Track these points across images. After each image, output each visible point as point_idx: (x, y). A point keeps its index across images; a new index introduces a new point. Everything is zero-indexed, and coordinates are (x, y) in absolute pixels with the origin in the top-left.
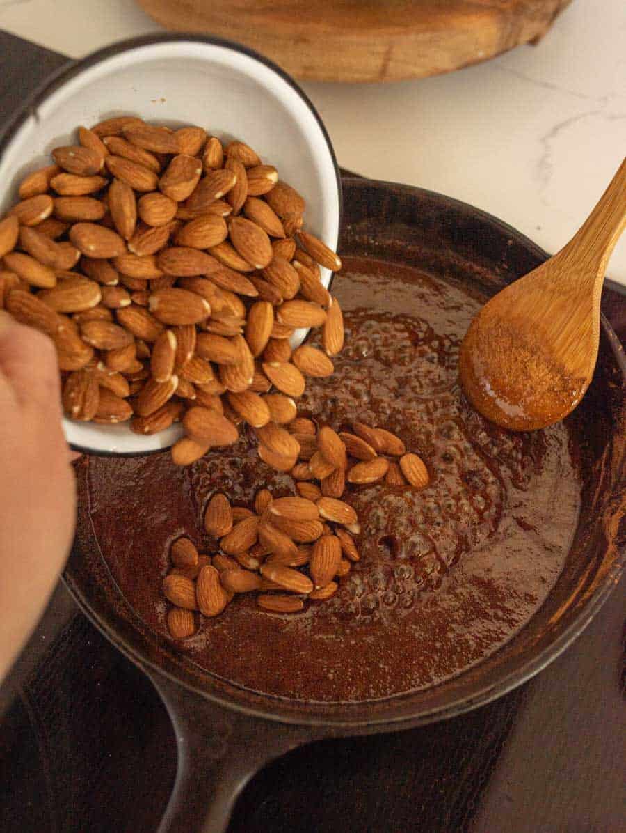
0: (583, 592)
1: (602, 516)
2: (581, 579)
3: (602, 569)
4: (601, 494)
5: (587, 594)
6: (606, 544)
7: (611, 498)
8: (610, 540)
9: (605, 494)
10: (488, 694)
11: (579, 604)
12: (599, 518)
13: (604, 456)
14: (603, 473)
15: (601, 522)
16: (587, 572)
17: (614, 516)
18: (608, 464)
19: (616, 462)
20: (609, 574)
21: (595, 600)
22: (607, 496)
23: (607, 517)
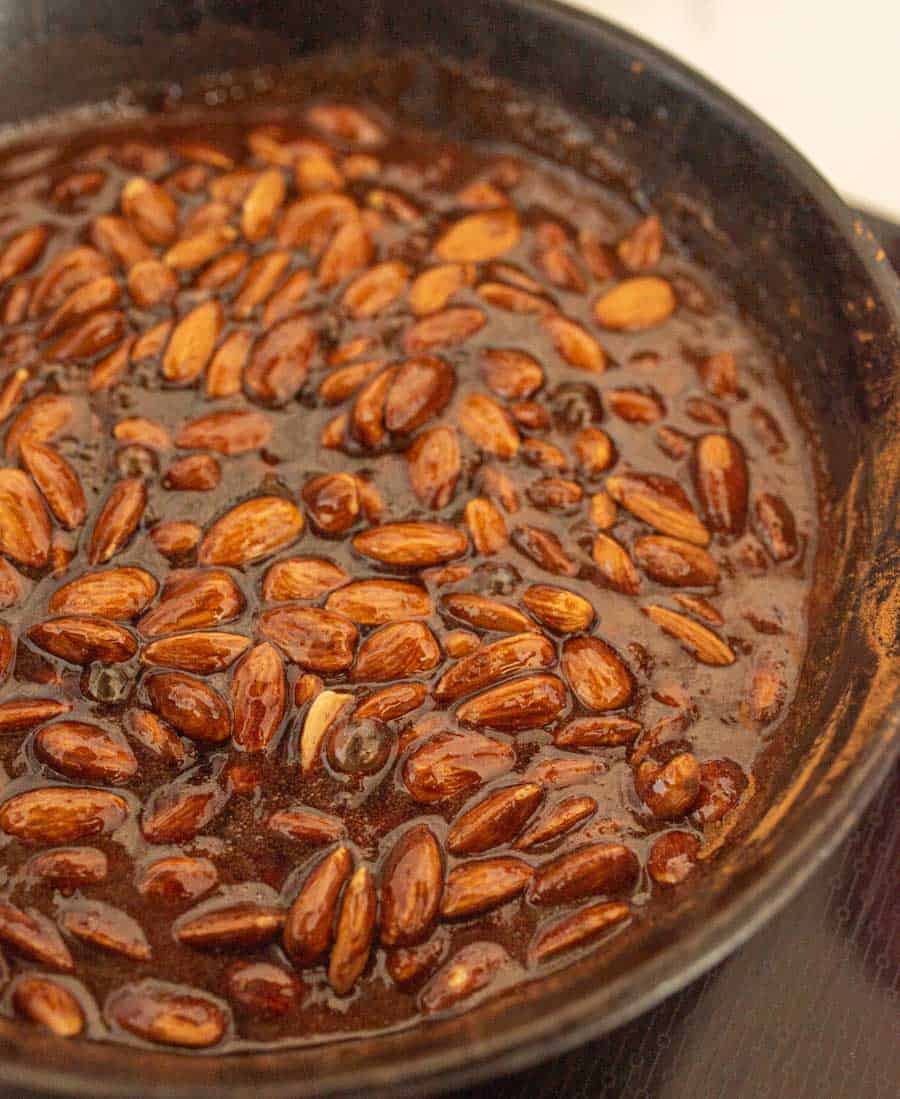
0: (826, 763)
1: (855, 609)
2: (817, 741)
3: (869, 711)
4: (851, 566)
5: (839, 766)
6: (872, 661)
7: (874, 571)
8: (882, 651)
9: (860, 563)
10: (613, 1005)
11: (821, 789)
12: (850, 614)
13: (853, 489)
14: (852, 524)
15: (854, 622)
16: (832, 725)
17: (884, 606)
18: (863, 503)
19: (883, 493)
20: (888, 717)
21: (860, 775)
22: (864, 568)
23: (867, 609)
